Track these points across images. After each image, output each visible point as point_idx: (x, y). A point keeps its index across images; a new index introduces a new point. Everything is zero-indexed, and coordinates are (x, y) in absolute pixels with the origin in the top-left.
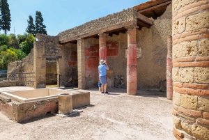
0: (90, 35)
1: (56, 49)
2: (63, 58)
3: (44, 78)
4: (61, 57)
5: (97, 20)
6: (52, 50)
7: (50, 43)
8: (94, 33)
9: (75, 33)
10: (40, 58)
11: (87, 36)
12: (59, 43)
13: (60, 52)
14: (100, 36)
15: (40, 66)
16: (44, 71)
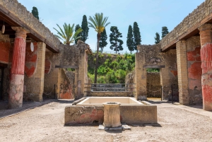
0: (189, 32)
1: (157, 58)
2: (167, 67)
3: (144, 89)
4: (164, 67)
5: (195, 10)
6: (154, 60)
7: (151, 53)
8: (193, 29)
9: (173, 36)
10: (140, 68)
11: (186, 35)
12: (161, 51)
13: (163, 61)
14: (201, 29)
15: (140, 76)
16: (145, 81)
